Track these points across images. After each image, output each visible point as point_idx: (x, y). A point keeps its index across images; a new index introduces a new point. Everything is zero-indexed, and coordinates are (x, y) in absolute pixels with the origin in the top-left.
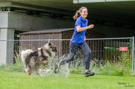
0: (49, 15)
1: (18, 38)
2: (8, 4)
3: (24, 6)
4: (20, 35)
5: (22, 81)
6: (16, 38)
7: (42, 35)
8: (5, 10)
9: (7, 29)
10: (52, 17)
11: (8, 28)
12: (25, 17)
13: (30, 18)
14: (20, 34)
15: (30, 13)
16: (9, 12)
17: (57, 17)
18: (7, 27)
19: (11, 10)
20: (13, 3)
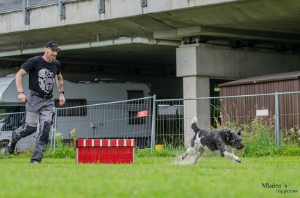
0: (273, 47)
1: (217, 94)
2: (196, 31)
3: (225, 32)
4: (221, 87)
5: (235, 174)
6: (212, 93)
7: (261, 86)
8: (190, 43)
9: (195, 78)
10: (278, 51)
11: (198, 76)
12: (228, 52)
13: (238, 54)
14: (219, 85)
15: (237, 45)
16: (198, 44)
17: (288, 50)
18: (195, 73)
19: (200, 42)
20: (205, 28)
